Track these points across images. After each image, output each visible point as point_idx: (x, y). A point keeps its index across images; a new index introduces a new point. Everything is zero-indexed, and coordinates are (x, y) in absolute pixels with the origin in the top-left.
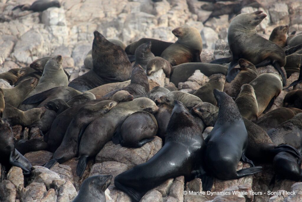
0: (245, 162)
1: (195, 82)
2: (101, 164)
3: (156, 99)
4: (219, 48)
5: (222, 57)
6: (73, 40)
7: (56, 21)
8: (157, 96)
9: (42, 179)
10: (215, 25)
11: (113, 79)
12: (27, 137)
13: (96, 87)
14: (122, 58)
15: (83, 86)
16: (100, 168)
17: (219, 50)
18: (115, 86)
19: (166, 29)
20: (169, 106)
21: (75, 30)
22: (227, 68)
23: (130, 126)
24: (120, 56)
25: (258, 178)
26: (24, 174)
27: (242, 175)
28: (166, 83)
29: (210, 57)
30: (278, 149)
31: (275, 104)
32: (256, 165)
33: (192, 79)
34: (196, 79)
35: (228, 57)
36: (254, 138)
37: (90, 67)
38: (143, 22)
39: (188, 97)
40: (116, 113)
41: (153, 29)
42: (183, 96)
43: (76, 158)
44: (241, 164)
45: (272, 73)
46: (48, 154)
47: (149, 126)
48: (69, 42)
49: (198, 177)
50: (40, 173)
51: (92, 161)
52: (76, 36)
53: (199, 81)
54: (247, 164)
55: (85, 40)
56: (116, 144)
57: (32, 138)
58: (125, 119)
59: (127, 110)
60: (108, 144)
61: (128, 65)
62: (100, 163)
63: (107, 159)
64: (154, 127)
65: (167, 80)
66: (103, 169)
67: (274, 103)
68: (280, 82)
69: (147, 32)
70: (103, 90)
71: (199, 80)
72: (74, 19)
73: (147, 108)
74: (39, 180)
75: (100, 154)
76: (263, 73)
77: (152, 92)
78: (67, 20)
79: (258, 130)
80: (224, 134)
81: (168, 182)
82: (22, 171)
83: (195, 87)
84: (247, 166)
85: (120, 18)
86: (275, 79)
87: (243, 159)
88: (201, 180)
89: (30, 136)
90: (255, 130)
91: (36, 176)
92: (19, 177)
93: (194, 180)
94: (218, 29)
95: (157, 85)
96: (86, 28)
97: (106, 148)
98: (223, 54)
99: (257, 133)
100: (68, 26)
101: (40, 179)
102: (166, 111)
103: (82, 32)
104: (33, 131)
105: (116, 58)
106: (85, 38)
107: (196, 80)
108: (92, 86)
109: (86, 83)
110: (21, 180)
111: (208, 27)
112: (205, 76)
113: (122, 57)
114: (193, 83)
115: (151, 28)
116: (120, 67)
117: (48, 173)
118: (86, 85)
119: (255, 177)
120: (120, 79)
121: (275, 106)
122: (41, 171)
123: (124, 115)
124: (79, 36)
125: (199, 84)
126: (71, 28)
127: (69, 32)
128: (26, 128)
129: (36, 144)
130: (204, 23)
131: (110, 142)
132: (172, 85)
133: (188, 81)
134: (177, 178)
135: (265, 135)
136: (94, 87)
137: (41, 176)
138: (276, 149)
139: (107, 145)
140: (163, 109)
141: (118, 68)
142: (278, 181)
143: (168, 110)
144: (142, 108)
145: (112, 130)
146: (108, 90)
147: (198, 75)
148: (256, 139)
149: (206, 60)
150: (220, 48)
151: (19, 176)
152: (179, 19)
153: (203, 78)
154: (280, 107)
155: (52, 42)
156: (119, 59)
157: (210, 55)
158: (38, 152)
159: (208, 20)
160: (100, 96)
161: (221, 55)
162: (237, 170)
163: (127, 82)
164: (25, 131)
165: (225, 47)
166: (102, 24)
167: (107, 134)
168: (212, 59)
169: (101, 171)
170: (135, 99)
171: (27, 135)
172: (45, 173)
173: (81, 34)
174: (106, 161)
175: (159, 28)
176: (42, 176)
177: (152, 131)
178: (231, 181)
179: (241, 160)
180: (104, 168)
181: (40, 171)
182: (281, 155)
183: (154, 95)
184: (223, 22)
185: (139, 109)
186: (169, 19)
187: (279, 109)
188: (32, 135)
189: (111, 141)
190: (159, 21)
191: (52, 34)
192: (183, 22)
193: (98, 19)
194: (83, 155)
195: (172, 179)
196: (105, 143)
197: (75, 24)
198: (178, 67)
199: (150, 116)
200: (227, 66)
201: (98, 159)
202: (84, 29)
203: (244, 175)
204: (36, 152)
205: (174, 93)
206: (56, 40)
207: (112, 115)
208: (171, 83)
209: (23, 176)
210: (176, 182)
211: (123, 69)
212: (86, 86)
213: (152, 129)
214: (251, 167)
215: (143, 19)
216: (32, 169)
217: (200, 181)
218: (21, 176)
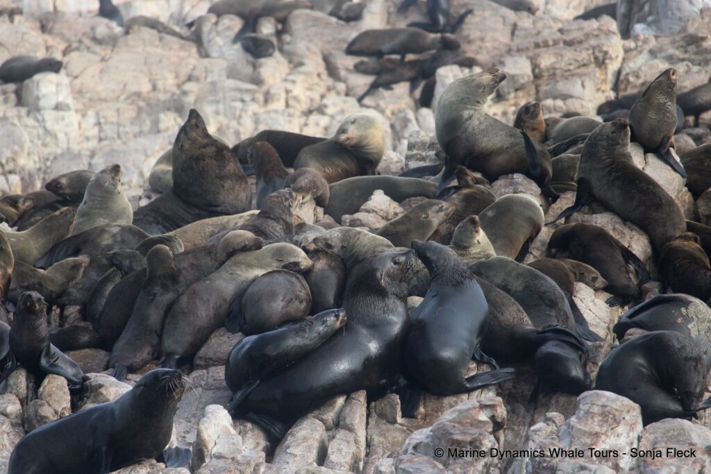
0: (480, 362)
1: (374, 214)
2: (205, 371)
3: (303, 244)
4: (415, 147)
5: (422, 164)
6: (88, 139)
7: (53, 102)
8: (306, 238)
9: (105, 397)
10: (382, 104)
11: (214, 209)
12: (57, 324)
13: (179, 227)
14: (232, 166)
15: (154, 225)
16: (205, 378)
17: (415, 152)
18: (219, 223)
19: (283, 114)
20: (331, 256)
21: (91, 118)
22: (434, 186)
23: (260, 298)
24: (229, 163)
25: (507, 392)
26: (70, 390)
27: (475, 385)
28: (317, 218)
29: (398, 164)
30: (543, 335)
31: (531, 253)
32: (501, 367)
33: (367, 208)
34: (375, 207)
35: (433, 164)
36: (498, 315)
37: (161, 190)
38: (234, 100)
39: (369, 239)
40: (231, 274)
41: (255, 114)
42: (357, 237)
43: (156, 361)
44: (473, 365)
45: (524, 193)
46: (102, 355)
47: (297, 297)
48: (79, 143)
49: (392, 392)
50: (101, 386)
51: (187, 366)
52: (95, 131)
53: (382, 212)
54: (485, 366)
55: (114, 138)
56: (233, 334)
57: (67, 326)
58: (249, 286)
59: (252, 268)
60: (217, 334)
61: (242, 181)
62: (203, 369)
63: (216, 361)
64: (305, 300)
65: (318, 210)
66: (210, 380)
67: (529, 250)
68: (539, 209)
69: (242, 121)
70: (195, 232)
71: (382, 210)
72: (88, 95)
73: (290, 263)
74: (99, 399)
75: (202, 352)
76: (507, 193)
77: (297, 233)
78: (74, 98)
79: (504, 300)
80: (440, 308)
81: (335, 402)
82: (66, 382)
83: (374, 224)
84: (485, 368)
85: (185, 93)
86: (529, 205)
87: (476, 356)
88: (398, 396)
89: (64, 323)
90: (499, 300)
91: (92, 392)
92: (60, 394)
93: (385, 397)
94: (388, 112)
95: (300, 221)
96: (115, 114)
97: (213, 340)
98: (423, 159)
99: (503, 305)
100: (77, 111)
101: (101, 397)
102: (327, 267)
103: (106, 123)
104: (70, 312)
105: (219, 166)
106: (115, 136)
107: (376, 210)
108: (171, 225)
109: (159, 219)
110: (65, 400)
111: (368, 107)
112: (392, 201)
113: (232, 164)
114: (371, 215)
115: (250, 113)
116: (228, 184)
117: (116, 386)
118: (158, 223)
119: (500, 391)
120: (228, 210)
121: (532, 256)
122: (102, 383)
123: (247, 278)
124: (101, 130)
125: (383, 218)
126: (84, 116)
127: (80, 124)
128: (54, 308)
129: (79, 337)
130: (360, 100)
131: (221, 329)
132: (328, 219)
133: (361, 211)
134: (353, 395)
135: (519, 310)
136: (175, 227)
137: (103, 390)
138: (540, 335)
139: (216, 336)
140: (321, 264)
141: (223, 186)
142: (543, 397)
143: (329, 266)
144: (280, 263)
145: (225, 307)
146: (205, 233)
147: (380, 199)
148: (501, 318)
149: (390, 170)
150: (417, 147)
151: (62, 392)
152: (308, 93)
153: (390, 205)
154: (540, 258)
155: (45, 145)
156: (225, 167)
157: (397, 162)
158: (82, 351)
159: (367, 93)
160: (189, 244)
161: (420, 161)
162: (466, 377)
163: (242, 217)
164: (54, 312)
165: (427, 146)
166: (148, 105)
167: (215, 314)
168: (402, 169)
169: (205, 385)
170: (266, 247)
171: (58, 321)
172: (111, 386)
173: (106, 128)
174: (214, 365)
175: (268, 112)
176: (104, 392)
177: (303, 306)
178: (455, 399)
179: (474, 359)
180: (212, 379)
181: (100, 382)
182: (551, 348)
183: (300, 237)
184: (400, 98)
185: (275, 266)
186: (287, 92)
187: (538, 261)
188: (68, 320)
189: (224, 328)
190: (268, 98)
191: (44, 127)
192: (317, 97)
193: (138, 95)
194: (170, 355)
195: (343, 396)
196: (212, 333)
197: (90, 107)
198: (340, 185)
199: (297, 278)
200: (432, 181)
201: (198, 362)
202: (111, 115)
203: (480, 384)
204: (78, 352)
205: (341, 231)
206: (54, 140)
207: (225, 277)
208: (327, 216)
209: (68, 392)
210: (350, 403)
211: (233, 189)
212: (160, 226)
213: (301, 302)
214: (492, 369)
215: (233, 93)
216: (85, 379)
217: (396, 399)
218: (64, 393)
